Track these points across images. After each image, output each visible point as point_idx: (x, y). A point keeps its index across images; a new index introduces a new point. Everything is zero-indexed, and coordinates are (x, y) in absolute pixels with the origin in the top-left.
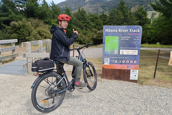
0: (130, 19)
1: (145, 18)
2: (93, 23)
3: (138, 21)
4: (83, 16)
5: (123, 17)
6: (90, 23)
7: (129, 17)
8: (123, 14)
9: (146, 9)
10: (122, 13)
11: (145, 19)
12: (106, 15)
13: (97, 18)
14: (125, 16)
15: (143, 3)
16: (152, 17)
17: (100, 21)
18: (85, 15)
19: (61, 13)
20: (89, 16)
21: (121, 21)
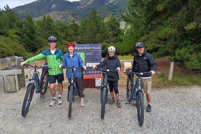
0: (103, 30)
2: (62, 34)
3: (111, 32)
4: (50, 25)
5: (96, 28)
6: (59, 33)
7: (101, 28)
8: (96, 24)
9: (119, 19)
10: (95, 24)
11: (118, 30)
12: (77, 25)
13: (67, 28)
15: (116, 13)
16: (125, 28)
17: (71, 32)
18: (53, 24)
19: (20, 21)
20: (57, 26)
21: (94, 32)
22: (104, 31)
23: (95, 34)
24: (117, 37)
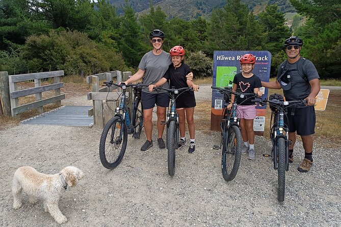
0: (251, 30)
1: (279, 27)
2: (179, 38)
3: (266, 33)
4: (161, 23)
5: (237, 26)
6: (173, 36)
7: (248, 25)
9: (283, 9)
10: (237, 18)
11: (281, 29)
12: (204, 22)
13: (187, 28)
14: (241, 24)
16: (293, 26)
17: (193, 33)
19: (117, 18)
20: (171, 24)
21: (234, 33)
22: (252, 32)
23: (235, 38)
24: (277, 43)
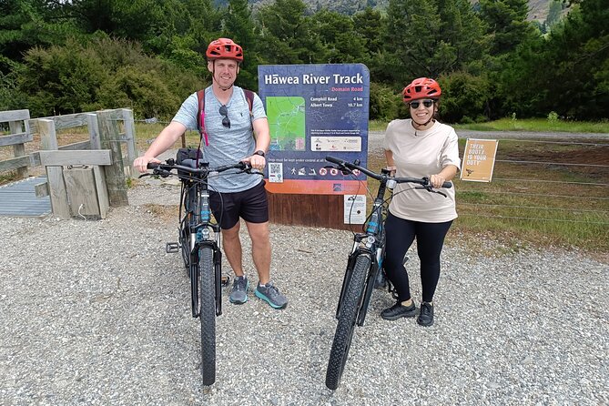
0: (462, 29)
1: (518, 23)
2: (330, 48)
3: (491, 36)
4: (294, 21)
5: (436, 23)
6: (319, 45)
7: (458, 21)
8: (439, 11)
10: (436, 8)
11: (521, 27)
12: (377, 17)
13: (344, 28)
14: (444, 18)
16: (549, 20)
17: (358, 39)
18: (302, 18)
20: (314, 22)
21: (431, 36)
22: (464, 33)
23: (434, 45)
24: (512, 54)
